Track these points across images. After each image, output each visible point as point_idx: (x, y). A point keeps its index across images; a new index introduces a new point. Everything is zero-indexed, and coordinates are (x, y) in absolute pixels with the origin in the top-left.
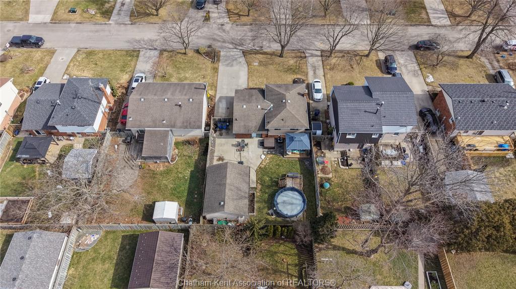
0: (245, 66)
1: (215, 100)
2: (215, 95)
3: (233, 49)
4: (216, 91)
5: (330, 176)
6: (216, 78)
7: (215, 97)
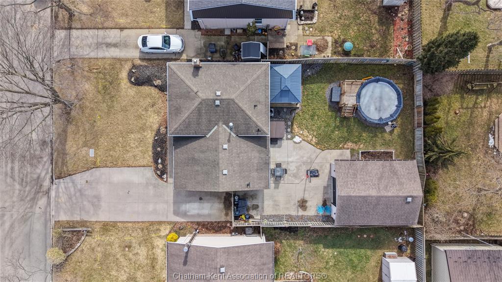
0: (97, 172)
1: (182, 223)
2: (169, 223)
3: (49, 198)
4: (160, 223)
5: (330, 39)
6: (130, 225)
7: (175, 223)
